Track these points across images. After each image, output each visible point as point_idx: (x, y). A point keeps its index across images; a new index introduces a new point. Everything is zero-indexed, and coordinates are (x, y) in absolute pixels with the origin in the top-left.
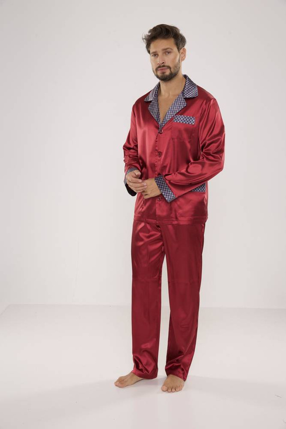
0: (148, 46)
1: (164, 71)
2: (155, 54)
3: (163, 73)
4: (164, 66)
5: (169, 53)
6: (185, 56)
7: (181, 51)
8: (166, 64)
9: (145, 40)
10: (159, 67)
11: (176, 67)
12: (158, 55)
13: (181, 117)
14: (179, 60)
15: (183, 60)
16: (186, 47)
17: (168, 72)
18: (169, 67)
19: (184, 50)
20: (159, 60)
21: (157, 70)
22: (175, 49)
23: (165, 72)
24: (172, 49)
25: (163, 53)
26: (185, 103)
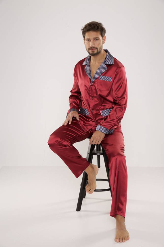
1: (94, 50)
2: (89, 40)
3: (93, 52)
4: (94, 48)
5: (97, 40)
6: (105, 40)
10: (91, 48)
11: (100, 48)
12: (90, 40)
13: (103, 77)
14: (102, 44)
15: (104, 43)
16: (105, 35)
17: (96, 51)
18: (97, 49)
19: (105, 37)
20: (91, 44)
21: (89, 49)
22: (100, 37)
24: (99, 38)
25: (93, 41)
26: (106, 68)
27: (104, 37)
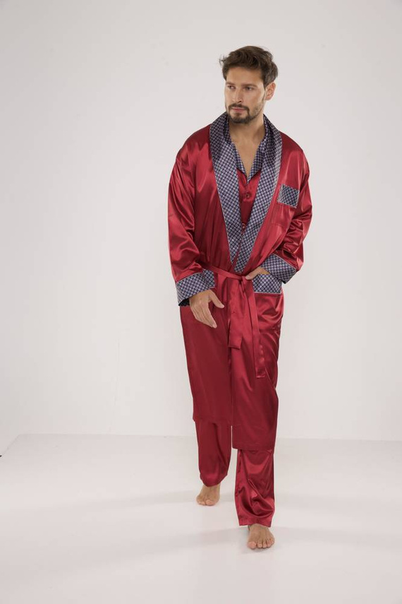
0: (225, 71)
1: (239, 112)
2: (232, 87)
3: (238, 114)
4: (240, 106)
6: (272, 94)
7: (269, 86)
8: (244, 104)
9: (222, 62)
10: (234, 105)
11: (257, 109)
12: (235, 88)
14: (263, 100)
15: (269, 99)
16: (275, 82)
17: (244, 115)
18: (247, 109)
19: (274, 86)
20: (235, 98)
21: (230, 107)
22: (260, 85)
23: (241, 114)
24: (255, 86)
25: (242, 90)
27: (271, 84)
